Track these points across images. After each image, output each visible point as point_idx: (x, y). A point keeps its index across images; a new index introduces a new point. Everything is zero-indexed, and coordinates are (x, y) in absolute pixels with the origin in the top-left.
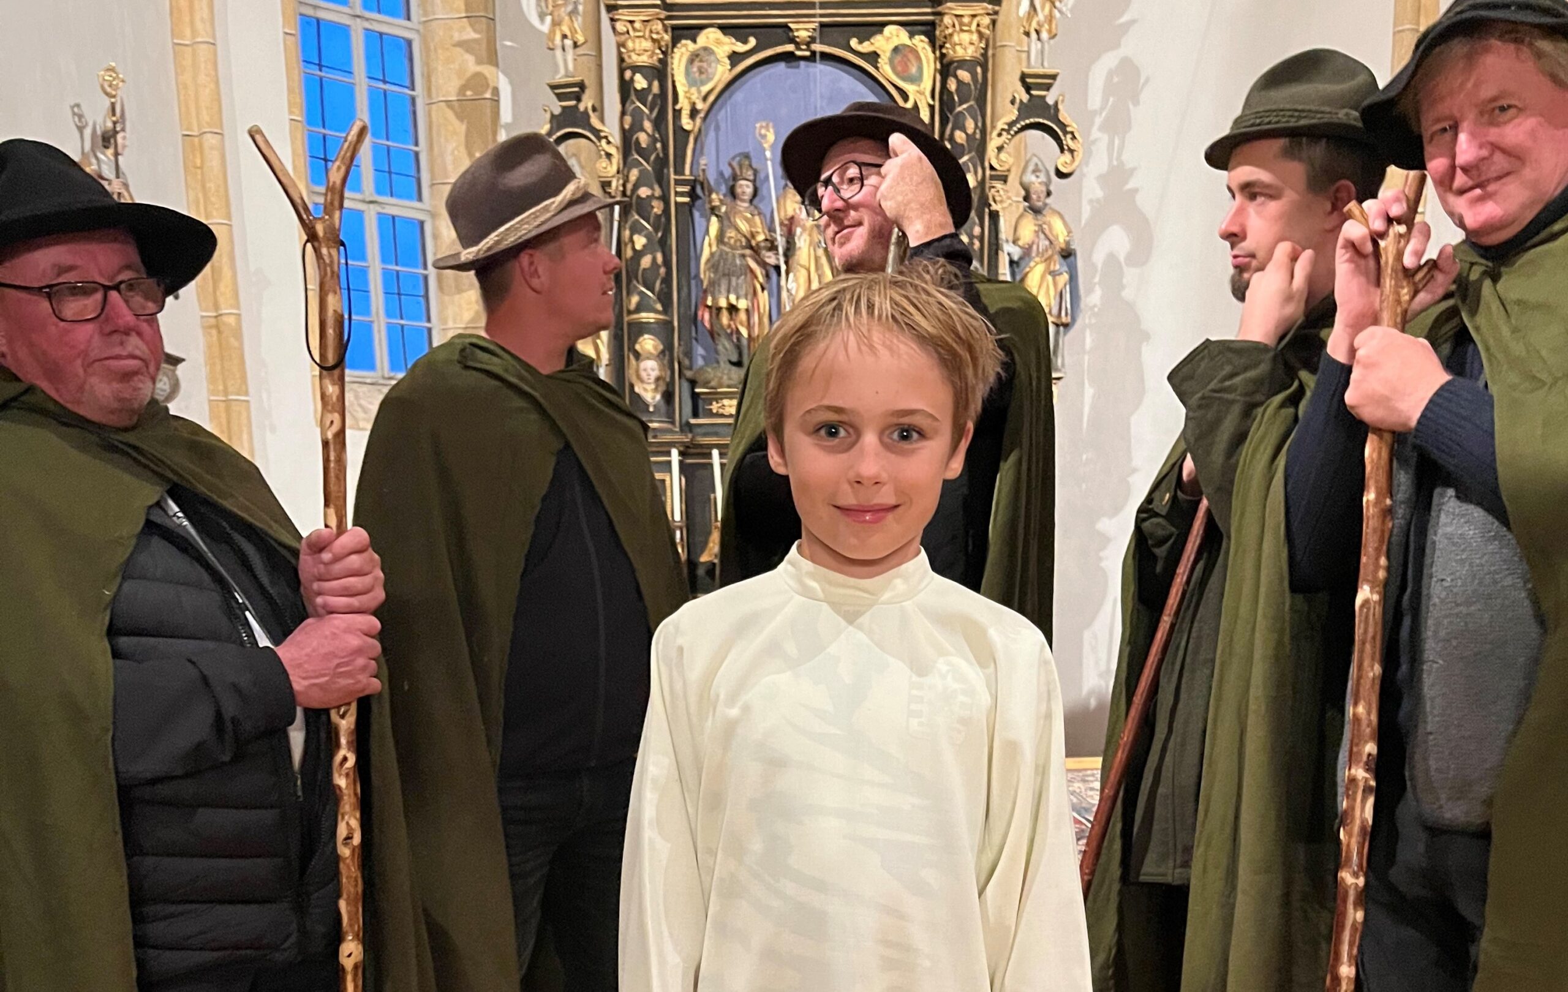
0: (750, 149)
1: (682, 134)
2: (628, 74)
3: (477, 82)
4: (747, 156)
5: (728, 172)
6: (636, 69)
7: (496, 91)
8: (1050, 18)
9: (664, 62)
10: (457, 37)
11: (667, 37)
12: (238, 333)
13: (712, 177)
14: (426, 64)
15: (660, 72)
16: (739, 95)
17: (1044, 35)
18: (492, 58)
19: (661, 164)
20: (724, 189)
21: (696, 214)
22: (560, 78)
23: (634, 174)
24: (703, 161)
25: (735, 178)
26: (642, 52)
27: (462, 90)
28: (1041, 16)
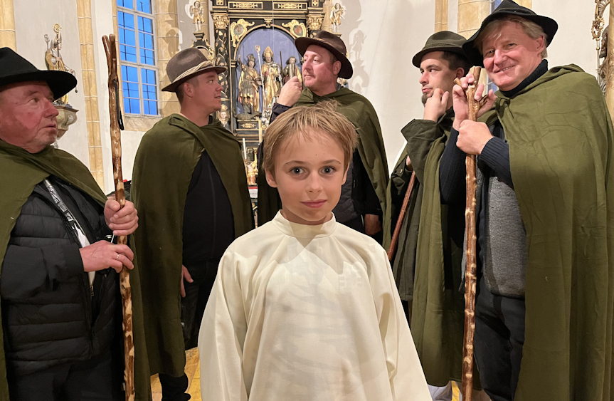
1: (233, 48)
2: (217, 31)
3: (172, 32)
4: (252, 55)
5: (247, 59)
6: (219, 30)
7: (178, 35)
8: (339, 19)
9: (227, 28)
10: (166, 19)
11: (229, 21)
12: (96, 103)
13: (242, 60)
14: (157, 26)
15: (226, 31)
16: (250, 38)
17: (337, 24)
18: (177, 26)
19: (227, 56)
21: (237, 71)
22: (197, 32)
23: (219, 59)
24: (239, 56)
25: (249, 60)
26: (221, 25)
27: (168, 34)
28: (336, 19)
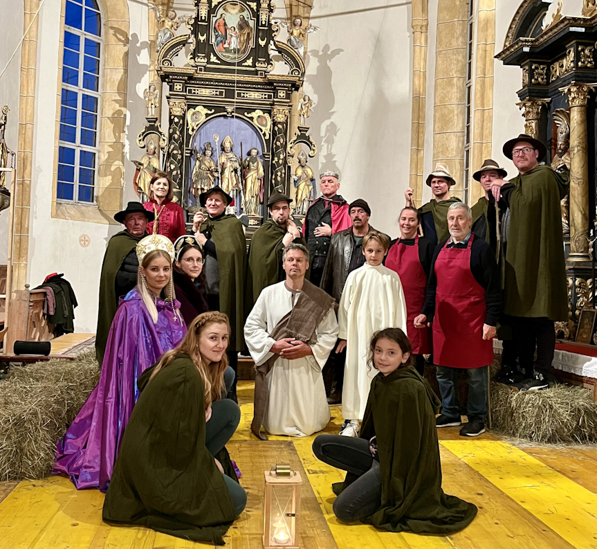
0: (211, 141)
1: (189, 136)
2: (172, 117)
3: (119, 112)
4: (210, 144)
5: (203, 148)
6: (175, 116)
7: (125, 115)
8: (307, 112)
9: (184, 115)
10: (114, 98)
11: (186, 108)
12: (29, 186)
15: (183, 117)
16: (208, 126)
17: (305, 116)
18: (125, 106)
19: (182, 144)
20: (201, 152)
21: (192, 159)
22: (150, 116)
23: (172, 146)
24: (195, 144)
25: (205, 149)
26: (178, 111)
27: (114, 114)
28: (304, 111)
